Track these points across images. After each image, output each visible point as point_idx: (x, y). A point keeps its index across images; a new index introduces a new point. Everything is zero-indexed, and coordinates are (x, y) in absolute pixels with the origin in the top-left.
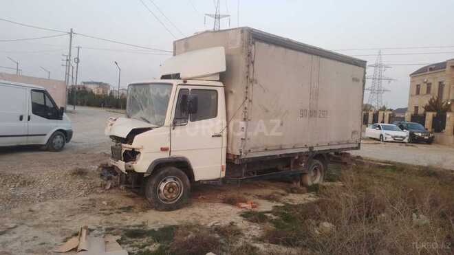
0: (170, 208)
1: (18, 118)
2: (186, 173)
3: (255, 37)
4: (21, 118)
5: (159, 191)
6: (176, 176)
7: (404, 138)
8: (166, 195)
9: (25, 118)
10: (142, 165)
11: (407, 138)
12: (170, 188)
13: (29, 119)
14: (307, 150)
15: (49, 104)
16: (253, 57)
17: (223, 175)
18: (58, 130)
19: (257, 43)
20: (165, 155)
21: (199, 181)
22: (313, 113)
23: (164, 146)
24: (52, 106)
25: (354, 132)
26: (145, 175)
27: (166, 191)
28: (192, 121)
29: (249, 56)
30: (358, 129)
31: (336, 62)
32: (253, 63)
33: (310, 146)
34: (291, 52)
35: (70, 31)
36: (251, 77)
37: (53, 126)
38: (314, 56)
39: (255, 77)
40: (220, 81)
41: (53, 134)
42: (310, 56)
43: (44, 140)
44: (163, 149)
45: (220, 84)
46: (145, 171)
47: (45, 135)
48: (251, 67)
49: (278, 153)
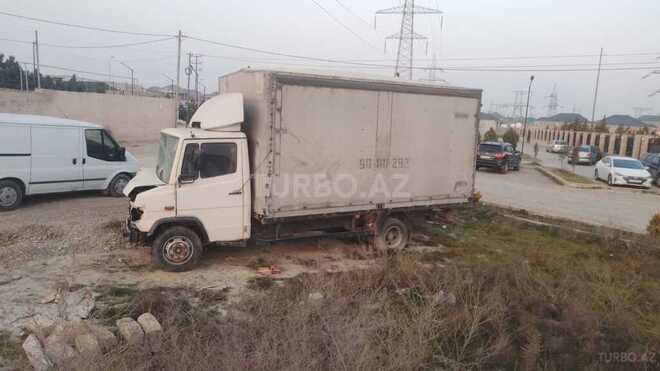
0: (177, 270)
1: (71, 161)
2: (197, 233)
3: (281, 81)
4: (75, 162)
5: (166, 251)
6: (184, 237)
7: (644, 180)
8: (172, 256)
9: (80, 161)
10: (145, 225)
11: (650, 180)
12: (177, 248)
13: (84, 161)
14: (374, 207)
15: (108, 143)
16: (279, 104)
17: (247, 235)
18: (121, 173)
19: (285, 87)
20: (171, 215)
21: (215, 243)
22: (381, 163)
23: (168, 205)
24: (113, 146)
25: (459, 184)
26: (149, 235)
27: (172, 252)
28: (202, 177)
29: (272, 103)
30: (467, 179)
31: (423, 96)
32: (280, 110)
33: (378, 202)
34: (343, 92)
35: (177, 34)
36: (277, 126)
37: (115, 168)
38: (382, 93)
39: (283, 126)
40: (242, 131)
41: (115, 178)
42: (376, 93)
43: (104, 185)
44: (168, 209)
45: (243, 135)
46: (147, 230)
47: (104, 179)
48: (278, 115)
49: (325, 211)
